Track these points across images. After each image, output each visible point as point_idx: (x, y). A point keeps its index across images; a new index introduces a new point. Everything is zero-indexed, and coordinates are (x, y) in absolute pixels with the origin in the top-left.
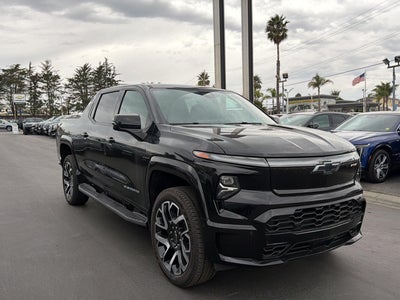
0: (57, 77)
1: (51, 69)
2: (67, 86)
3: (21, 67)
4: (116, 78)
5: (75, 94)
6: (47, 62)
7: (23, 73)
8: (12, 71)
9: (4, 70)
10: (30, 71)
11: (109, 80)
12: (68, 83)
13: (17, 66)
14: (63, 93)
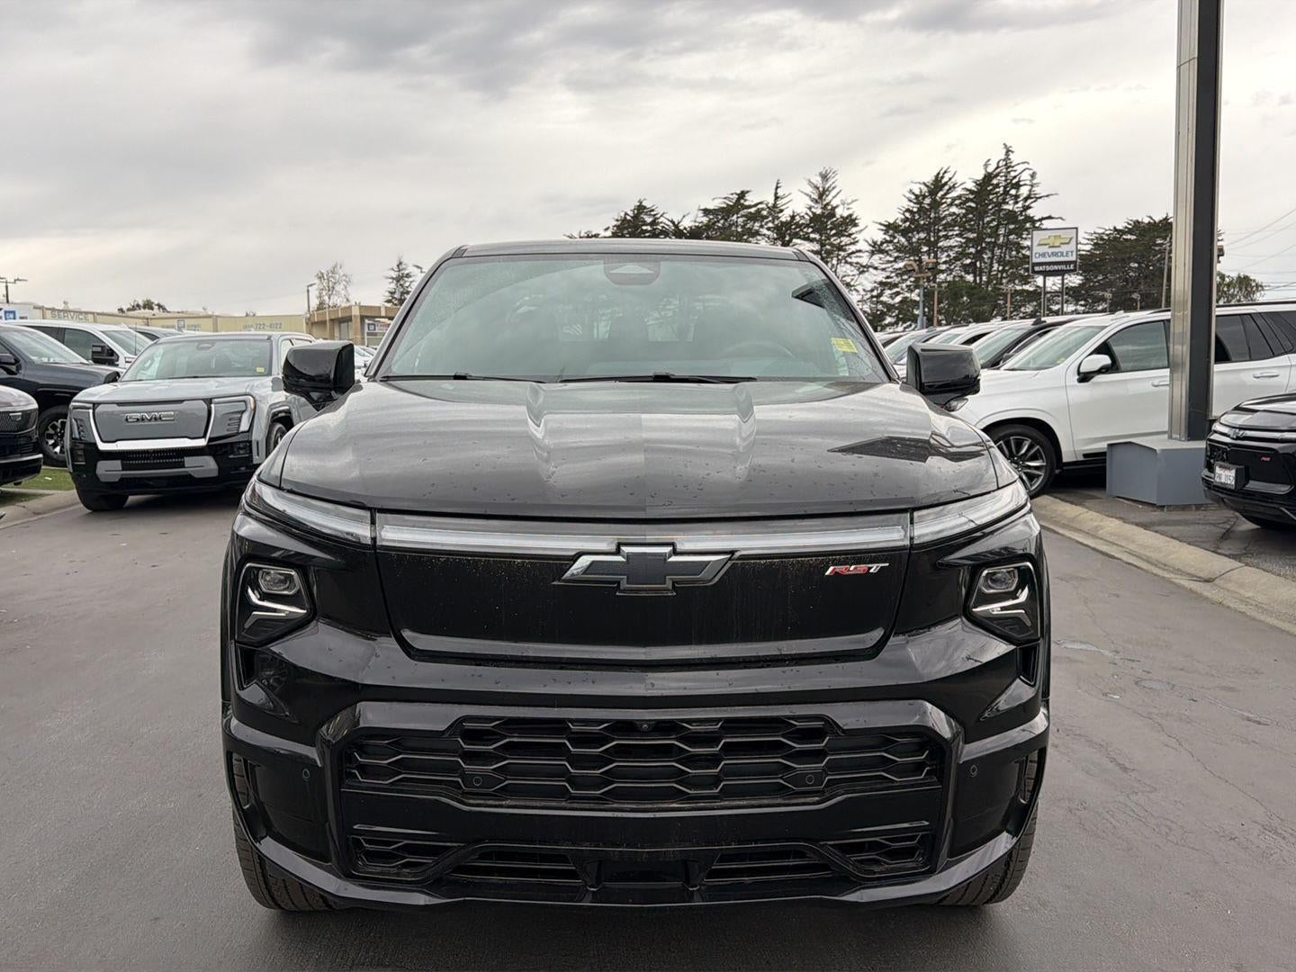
0: (851, 221)
1: (834, 200)
2: (877, 249)
3: (751, 199)
4: (1036, 211)
5: (900, 272)
6: (825, 177)
7: (757, 216)
8: (727, 211)
9: (706, 212)
10: (775, 210)
11: (1011, 216)
12: (880, 236)
13: (742, 195)
14: (863, 269)
